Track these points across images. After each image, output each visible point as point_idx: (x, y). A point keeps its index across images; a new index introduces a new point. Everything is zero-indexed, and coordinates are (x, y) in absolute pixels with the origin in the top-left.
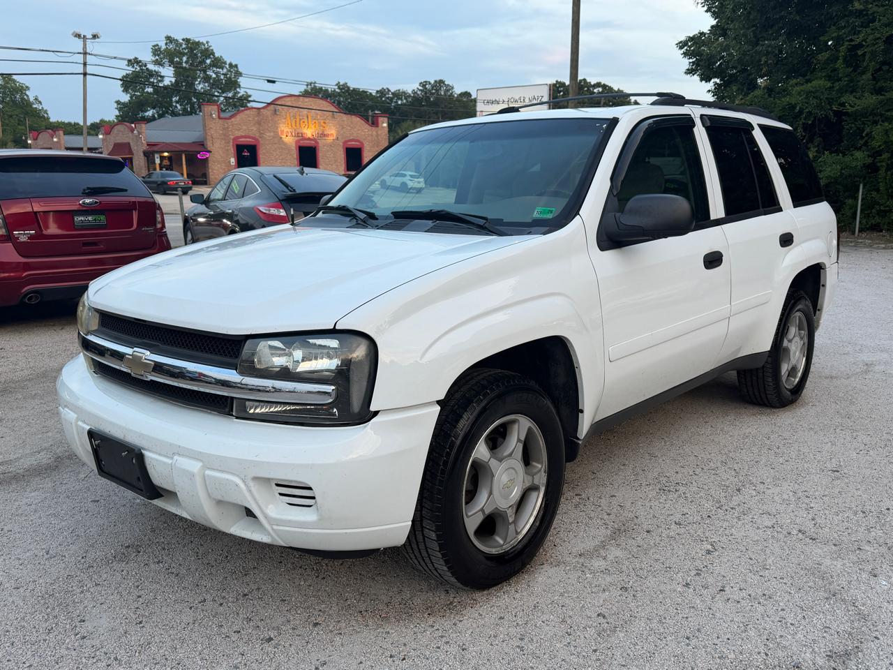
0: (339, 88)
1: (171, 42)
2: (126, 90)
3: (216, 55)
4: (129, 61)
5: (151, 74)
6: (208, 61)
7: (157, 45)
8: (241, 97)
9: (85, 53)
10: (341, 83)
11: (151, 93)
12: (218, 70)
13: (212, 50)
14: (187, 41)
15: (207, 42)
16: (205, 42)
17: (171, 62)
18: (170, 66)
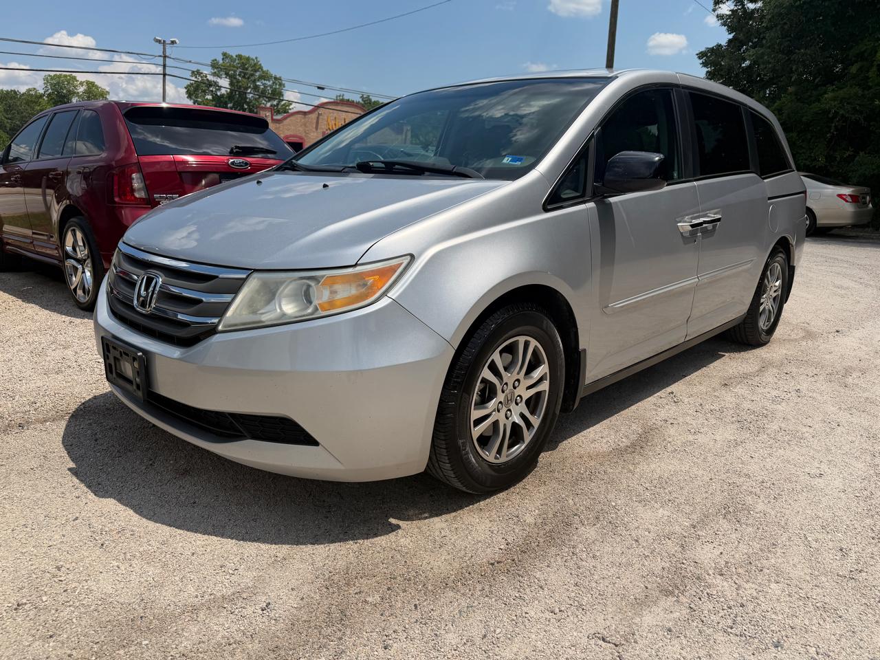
0: (363, 100)
1: (227, 57)
2: (190, 96)
3: (265, 69)
4: (193, 72)
5: (210, 84)
6: (258, 74)
7: (216, 60)
8: (284, 105)
9: (165, 57)
10: (365, 96)
11: (210, 100)
12: (266, 82)
13: (260, 65)
14: (239, 57)
15: (256, 58)
16: (254, 58)
17: (227, 74)
18: (226, 77)
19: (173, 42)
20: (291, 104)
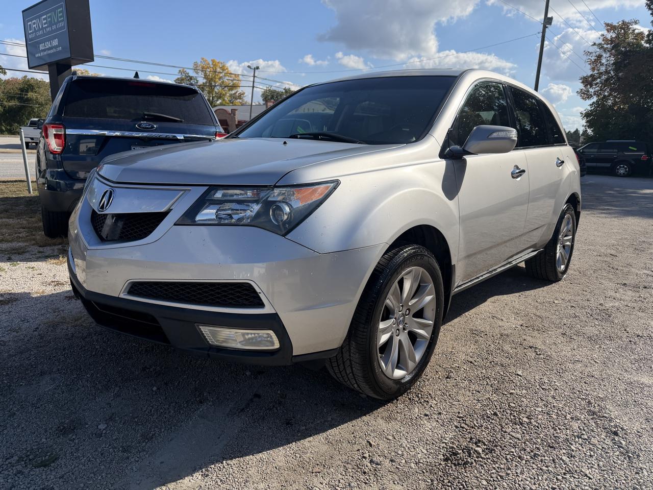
1: (204, 61)
3: (229, 70)
5: (191, 78)
6: (224, 73)
7: (196, 62)
9: (254, 76)
12: (229, 78)
13: (227, 67)
14: (213, 61)
15: (223, 62)
19: (258, 68)
20: (244, 93)
